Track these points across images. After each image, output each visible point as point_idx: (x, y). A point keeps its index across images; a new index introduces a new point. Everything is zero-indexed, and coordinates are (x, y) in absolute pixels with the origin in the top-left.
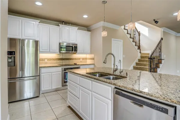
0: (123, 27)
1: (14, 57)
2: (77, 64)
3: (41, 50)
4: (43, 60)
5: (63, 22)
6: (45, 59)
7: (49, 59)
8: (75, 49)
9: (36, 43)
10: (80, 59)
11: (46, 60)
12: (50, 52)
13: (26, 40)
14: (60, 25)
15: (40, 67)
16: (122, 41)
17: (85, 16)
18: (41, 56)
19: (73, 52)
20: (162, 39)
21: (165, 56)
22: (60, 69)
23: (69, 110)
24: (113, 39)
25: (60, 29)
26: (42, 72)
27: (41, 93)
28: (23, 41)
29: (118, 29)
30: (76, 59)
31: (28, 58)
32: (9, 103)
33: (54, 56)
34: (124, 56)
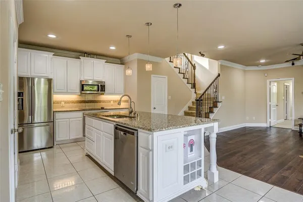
0: (168, 59)
1: (22, 99)
2: (105, 108)
3: (55, 91)
4: (58, 102)
5: (86, 53)
6: (61, 101)
7: (66, 102)
8: (101, 88)
9: (50, 81)
10: (110, 102)
11: (63, 103)
12: (67, 93)
13: (36, 79)
14: (80, 57)
15: (54, 112)
16: (167, 77)
17: (113, 48)
18: (56, 97)
19: (100, 92)
20: (219, 75)
21: (223, 98)
22: (80, 114)
23: (87, 159)
24: (152, 75)
25: (81, 63)
26: (57, 118)
27: (55, 144)
28: (33, 79)
29: (161, 61)
30: (104, 102)
31: (38, 100)
32: (19, 152)
33: (75, 97)
34: (170, 97)
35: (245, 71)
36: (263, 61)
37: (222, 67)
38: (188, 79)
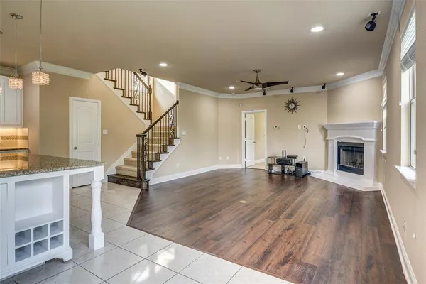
0: (101, 75)
16: (100, 102)
20: (177, 103)
21: (184, 133)
24: (71, 98)
29: (89, 78)
34: (105, 132)
35: (217, 100)
36: (232, 88)
37: (181, 92)
38: (138, 106)
